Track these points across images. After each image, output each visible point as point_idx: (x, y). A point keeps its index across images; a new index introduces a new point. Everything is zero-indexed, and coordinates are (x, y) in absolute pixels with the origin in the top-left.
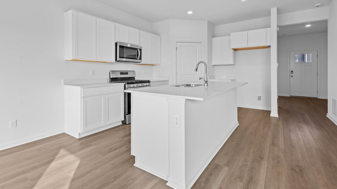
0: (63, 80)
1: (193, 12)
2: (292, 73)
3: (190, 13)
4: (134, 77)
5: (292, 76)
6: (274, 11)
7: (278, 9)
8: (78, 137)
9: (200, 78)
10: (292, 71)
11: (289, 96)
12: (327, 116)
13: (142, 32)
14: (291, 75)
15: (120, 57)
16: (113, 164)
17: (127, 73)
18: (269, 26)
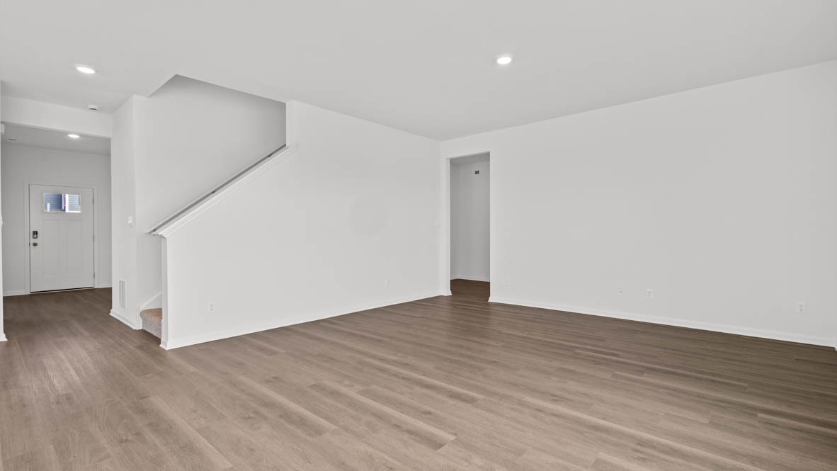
2: (37, 237)
5: (35, 245)
10: (35, 233)
11: (29, 293)
12: (111, 314)
14: (33, 241)
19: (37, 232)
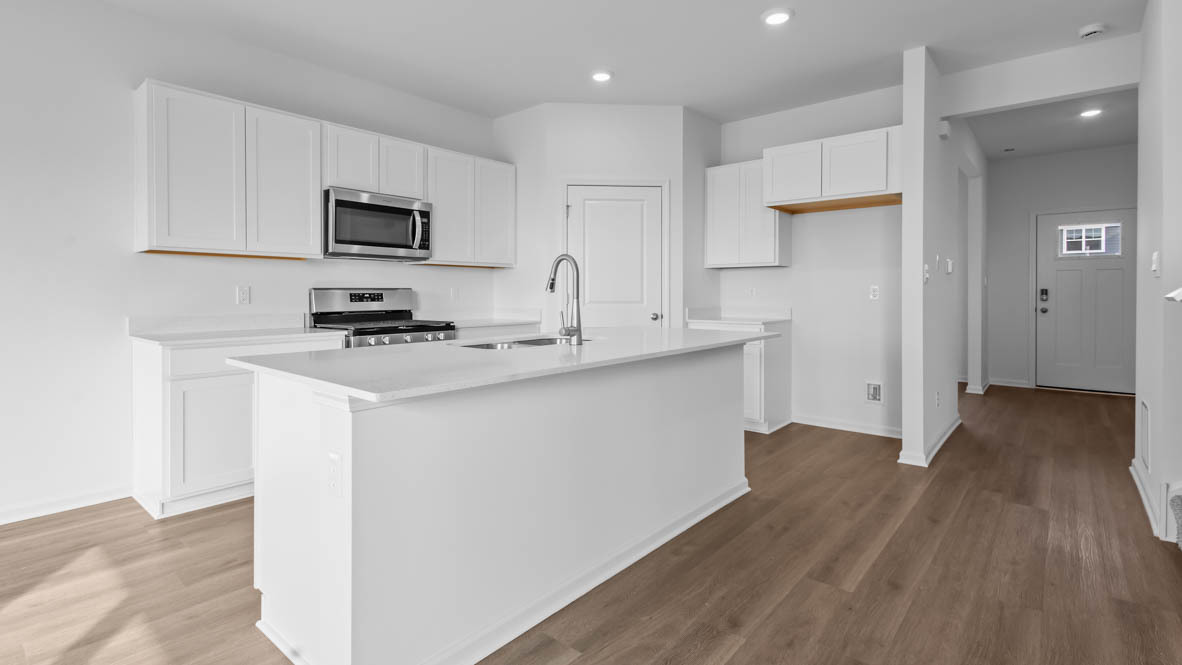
0: (127, 320)
1: (612, 74)
2: (1046, 300)
3: (602, 77)
4: (407, 309)
5: (1044, 311)
6: (915, 62)
7: (931, 53)
8: (156, 515)
9: (654, 314)
10: (1044, 292)
11: (1034, 387)
12: (1131, 469)
13: (433, 151)
14: (1041, 305)
15: (338, 241)
16: (191, 618)
17: (376, 297)
18: (898, 121)
19: (1046, 290)
